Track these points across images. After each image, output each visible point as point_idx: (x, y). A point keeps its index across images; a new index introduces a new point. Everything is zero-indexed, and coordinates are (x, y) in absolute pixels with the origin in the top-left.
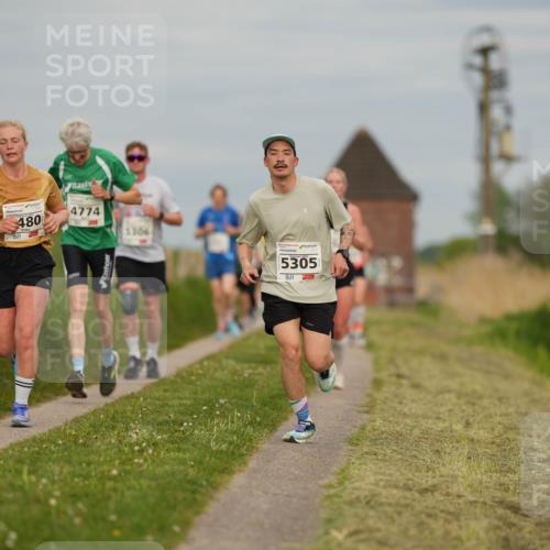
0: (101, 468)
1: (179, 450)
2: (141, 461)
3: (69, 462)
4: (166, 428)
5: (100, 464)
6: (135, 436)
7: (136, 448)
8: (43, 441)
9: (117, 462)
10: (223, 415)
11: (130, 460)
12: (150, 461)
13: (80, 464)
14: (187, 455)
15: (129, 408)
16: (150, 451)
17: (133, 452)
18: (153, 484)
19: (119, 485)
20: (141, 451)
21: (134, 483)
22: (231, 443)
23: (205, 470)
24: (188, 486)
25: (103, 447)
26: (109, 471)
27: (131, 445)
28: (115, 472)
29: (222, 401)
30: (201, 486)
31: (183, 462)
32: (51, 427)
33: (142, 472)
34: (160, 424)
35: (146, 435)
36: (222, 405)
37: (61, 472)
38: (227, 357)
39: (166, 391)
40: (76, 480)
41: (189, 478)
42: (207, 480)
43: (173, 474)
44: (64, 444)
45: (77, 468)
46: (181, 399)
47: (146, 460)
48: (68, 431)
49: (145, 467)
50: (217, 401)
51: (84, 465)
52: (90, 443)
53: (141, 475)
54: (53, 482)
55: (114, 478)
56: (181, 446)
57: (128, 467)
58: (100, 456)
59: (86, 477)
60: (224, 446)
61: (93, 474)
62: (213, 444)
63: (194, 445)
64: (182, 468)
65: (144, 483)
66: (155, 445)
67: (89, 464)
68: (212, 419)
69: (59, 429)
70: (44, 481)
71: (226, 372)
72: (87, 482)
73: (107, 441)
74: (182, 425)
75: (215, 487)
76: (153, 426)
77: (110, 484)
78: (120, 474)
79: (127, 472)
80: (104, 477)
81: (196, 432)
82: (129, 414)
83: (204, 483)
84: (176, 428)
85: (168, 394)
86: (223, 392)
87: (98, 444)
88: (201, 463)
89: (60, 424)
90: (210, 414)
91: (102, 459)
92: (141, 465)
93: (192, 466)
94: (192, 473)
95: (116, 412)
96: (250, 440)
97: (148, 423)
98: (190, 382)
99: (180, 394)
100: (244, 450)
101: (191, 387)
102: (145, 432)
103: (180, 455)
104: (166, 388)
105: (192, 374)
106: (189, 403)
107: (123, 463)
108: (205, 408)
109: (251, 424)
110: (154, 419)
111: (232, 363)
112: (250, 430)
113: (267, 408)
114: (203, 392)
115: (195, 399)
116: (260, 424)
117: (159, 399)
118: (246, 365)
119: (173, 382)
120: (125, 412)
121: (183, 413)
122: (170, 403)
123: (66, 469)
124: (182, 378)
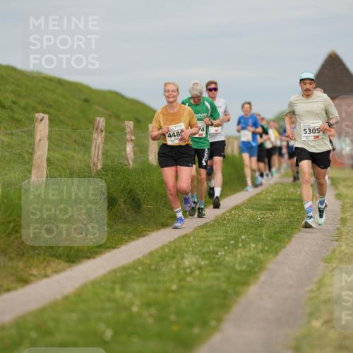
0: (166, 285)
2: (192, 279)
4: (207, 256)
5: (165, 282)
6: (187, 263)
7: (188, 271)
8: (129, 268)
9: (176, 280)
10: (244, 247)
11: (184, 278)
12: (197, 279)
14: (220, 274)
15: (184, 244)
17: (186, 273)
20: (192, 272)
22: (248, 265)
23: (232, 284)
26: (171, 287)
27: (185, 269)
28: (174, 287)
29: (243, 237)
30: (230, 294)
31: (218, 279)
32: (135, 259)
33: (192, 286)
34: (204, 254)
35: (195, 262)
36: (243, 240)
38: (247, 208)
39: (207, 231)
44: (143, 270)
46: (217, 236)
47: (194, 278)
48: (145, 261)
49: (193, 284)
50: (240, 237)
52: (159, 268)
53: (191, 288)
55: (173, 292)
56: (217, 268)
57: (183, 284)
58: (165, 277)
59: (157, 291)
60: (244, 267)
61: (161, 289)
62: (238, 266)
63: (225, 267)
64: (217, 283)
66: (200, 268)
67: (158, 282)
68: (237, 249)
69: (139, 260)
73: (170, 266)
74: (217, 254)
75: (237, 294)
76: (199, 256)
77: (171, 295)
78: (178, 289)
79: (182, 287)
80: (168, 291)
81: (227, 258)
82: (184, 248)
83: (231, 292)
84: (214, 256)
85: (208, 234)
86: (244, 231)
87: (164, 269)
88: (229, 279)
89: (139, 256)
90: (236, 246)
91: (166, 279)
92: (191, 282)
93: (224, 281)
94: (224, 286)
95: (176, 247)
96: (261, 262)
97: (196, 254)
98: (224, 225)
99: (216, 233)
100: (257, 269)
101: (224, 228)
102: (194, 260)
103: (216, 274)
104: (207, 229)
105: (225, 219)
106: (222, 239)
107: (180, 281)
108: (232, 242)
109: (262, 251)
110: (200, 251)
111: (250, 212)
112: (261, 256)
113: (272, 241)
114: (231, 231)
115: (226, 236)
116: (267, 251)
117: (203, 237)
118: (259, 212)
119: (212, 226)
120: (181, 246)
121: (218, 246)
122: (210, 239)
123: (144, 286)
124: (219, 222)
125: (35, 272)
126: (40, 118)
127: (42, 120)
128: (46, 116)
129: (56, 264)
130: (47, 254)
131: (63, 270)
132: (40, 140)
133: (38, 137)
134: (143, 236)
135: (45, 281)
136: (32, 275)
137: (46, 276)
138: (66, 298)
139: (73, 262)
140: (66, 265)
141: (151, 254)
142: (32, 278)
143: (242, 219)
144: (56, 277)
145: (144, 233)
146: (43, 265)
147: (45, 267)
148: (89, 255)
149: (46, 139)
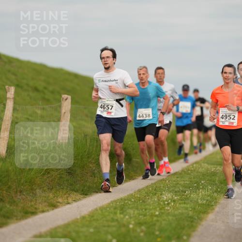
0: (151, 212)
1: (185, 203)
2: (169, 208)
3: (137, 209)
4: (178, 194)
5: (150, 210)
6: (165, 197)
7: (166, 203)
8: (125, 200)
9: (158, 209)
10: (203, 188)
11: (163, 208)
12: (172, 208)
13: (142, 210)
14: (188, 206)
15: (162, 185)
16: (172, 204)
17: (165, 204)
18: (174, 218)
19: (159, 219)
20: (168, 204)
21: (165, 217)
22: (207, 200)
23: (196, 212)
24: (189, 219)
25: (152, 202)
26: (155, 213)
27: (164, 202)
28: (157, 213)
29: (202, 182)
30: (195, 219)
31: (187, 209)
32: (128, 194)
33: (169, 213)
34: (176, 192)
35: (170, 197)
36: (202, 184)
37: (134, 214)
38: (204, 163)
39: (177, 178)
40: (140, 217)
41: (190, 215)
42: (198, 217)
43: (182, 214)
44: (135, 201)
45: (141, 211)
46: (184, 181)
47: (170, 208)
48: (136, 196)
49: (170, 211)
50: (200, 182)
51: (144, 210)
52: (146, 201)
53: (168, 214)
54: (130, 218)
55: (156, 216)
56: (186, 202)
57: (163, 211)
58: (150, 206)
59: (145, 215)
60: (205, 202)
61: (148, 214)
62: (199, 201)
63: (191, 201)
64: (186, 211)
65: (170, 218)
66: (174, 201)
67: (146, 210)
68: (199, 190)
69: (132, 195)
70: (127, 217)
71: (203, 169)
72: (145, 218)
73: (153, 200)
74: (185, 192)
75: (201, 219)
76: (173, 193)
77: (155, 218)
78: (159, 214)
79: (162, 213)
80: (152, 215)
81: (192, 195)
82: (162, 188)
83: (196, 218)
84: (183, 193)
85: (178, 179)
86: (203, 178)
87: (149, 201)
88: (195, 209)
89: (132, 192)
90: (198, 188)
91: (151, 207)
92: (168, 210)
93: (191, 211)
94: (191, 213)
95: (156, 187)
96: (216, 199)
97: (171, 192)
98: (188, 174)
99: (184, 179)
100: (213, 203)
101: (189, 175)
102: (169, 196)
103: (185, 205)
104: (178, 176)
105: (189, 170)
106: (188, 183)
107: (161, 209)
108: (195, 185)
109: (216, 192)
110: (173, 190)
111: (206, 165)
112: (215, 194)
113: (223, 185)
114: (194, 178)
115: (191, 181)
116: (219, 192)
117: (175, 181)
118: (212, 166)
119: (181, 174)
120: (160, 187)
121: (186, 187)
122: (180, 183)
123: (136, 212)
124: (185, 172)
125: (60, 200)
126: (65, 98)
127: (66, 99)
128: (70, 97)
129: (74, 195)
130: (69, 188)
131: (80, 199)
132: (65, 113)
133: (63, 111)
134: (133, 179)
135: (68, 206)
136: (58, 202)
137: (69, 203)
138: (83, 218)
139: (86, 195)
140: (82, 196)
141: (139, 191)
142: (59, 204)
143: (200, 170)
144: (75, 204)
145: (134, 177)
146: (66, 196)
147: (67, 197)
148: (97, 190)
149: (69, 112)
